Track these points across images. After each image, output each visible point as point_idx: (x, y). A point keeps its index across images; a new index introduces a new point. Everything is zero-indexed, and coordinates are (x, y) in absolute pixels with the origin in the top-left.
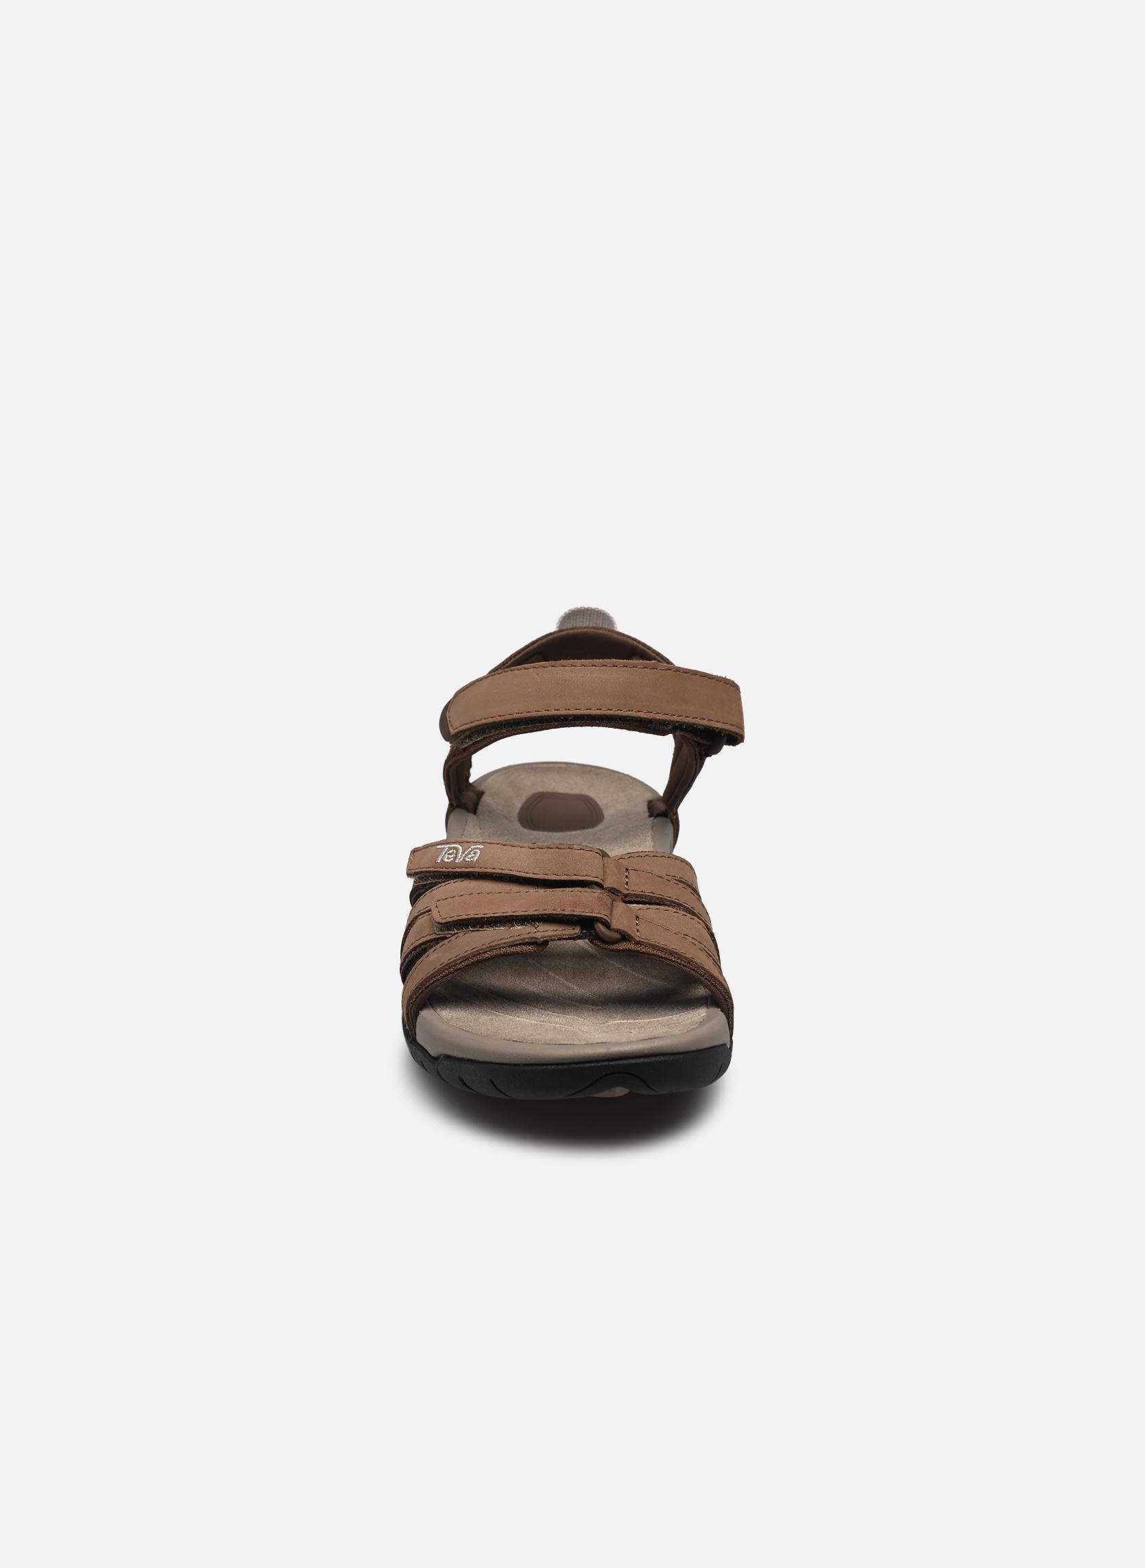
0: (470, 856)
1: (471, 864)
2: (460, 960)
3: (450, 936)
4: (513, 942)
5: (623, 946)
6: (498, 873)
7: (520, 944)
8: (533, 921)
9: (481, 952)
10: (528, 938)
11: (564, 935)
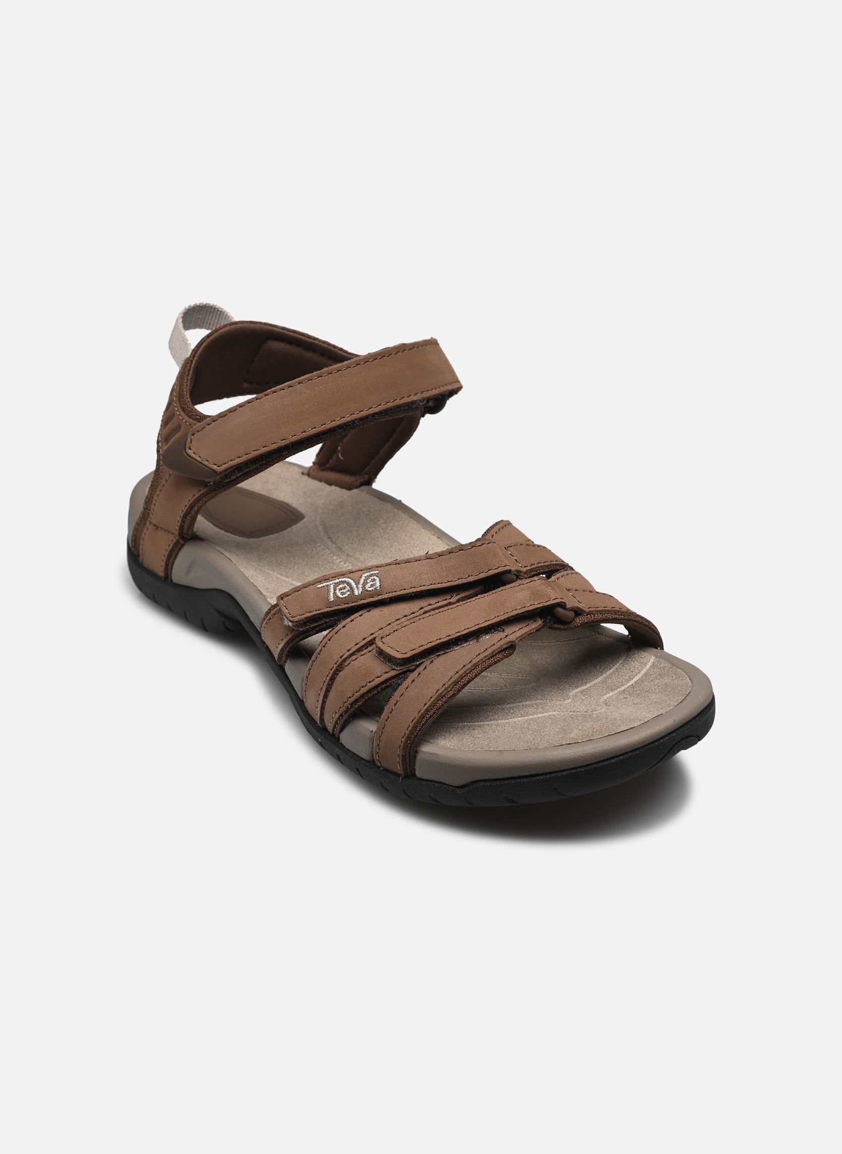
0: (369, 585)
1: (375, 593)
2: (451, 687)
3: (414, 667)
4: (493, 652)
5: (579, 620)
6: (413, 593)
7: (499, 652)
8: (498, 627)
9: (467, 672)
10: (505, 644)
11: (531, 630)
